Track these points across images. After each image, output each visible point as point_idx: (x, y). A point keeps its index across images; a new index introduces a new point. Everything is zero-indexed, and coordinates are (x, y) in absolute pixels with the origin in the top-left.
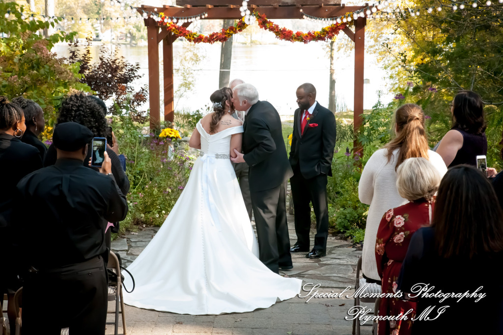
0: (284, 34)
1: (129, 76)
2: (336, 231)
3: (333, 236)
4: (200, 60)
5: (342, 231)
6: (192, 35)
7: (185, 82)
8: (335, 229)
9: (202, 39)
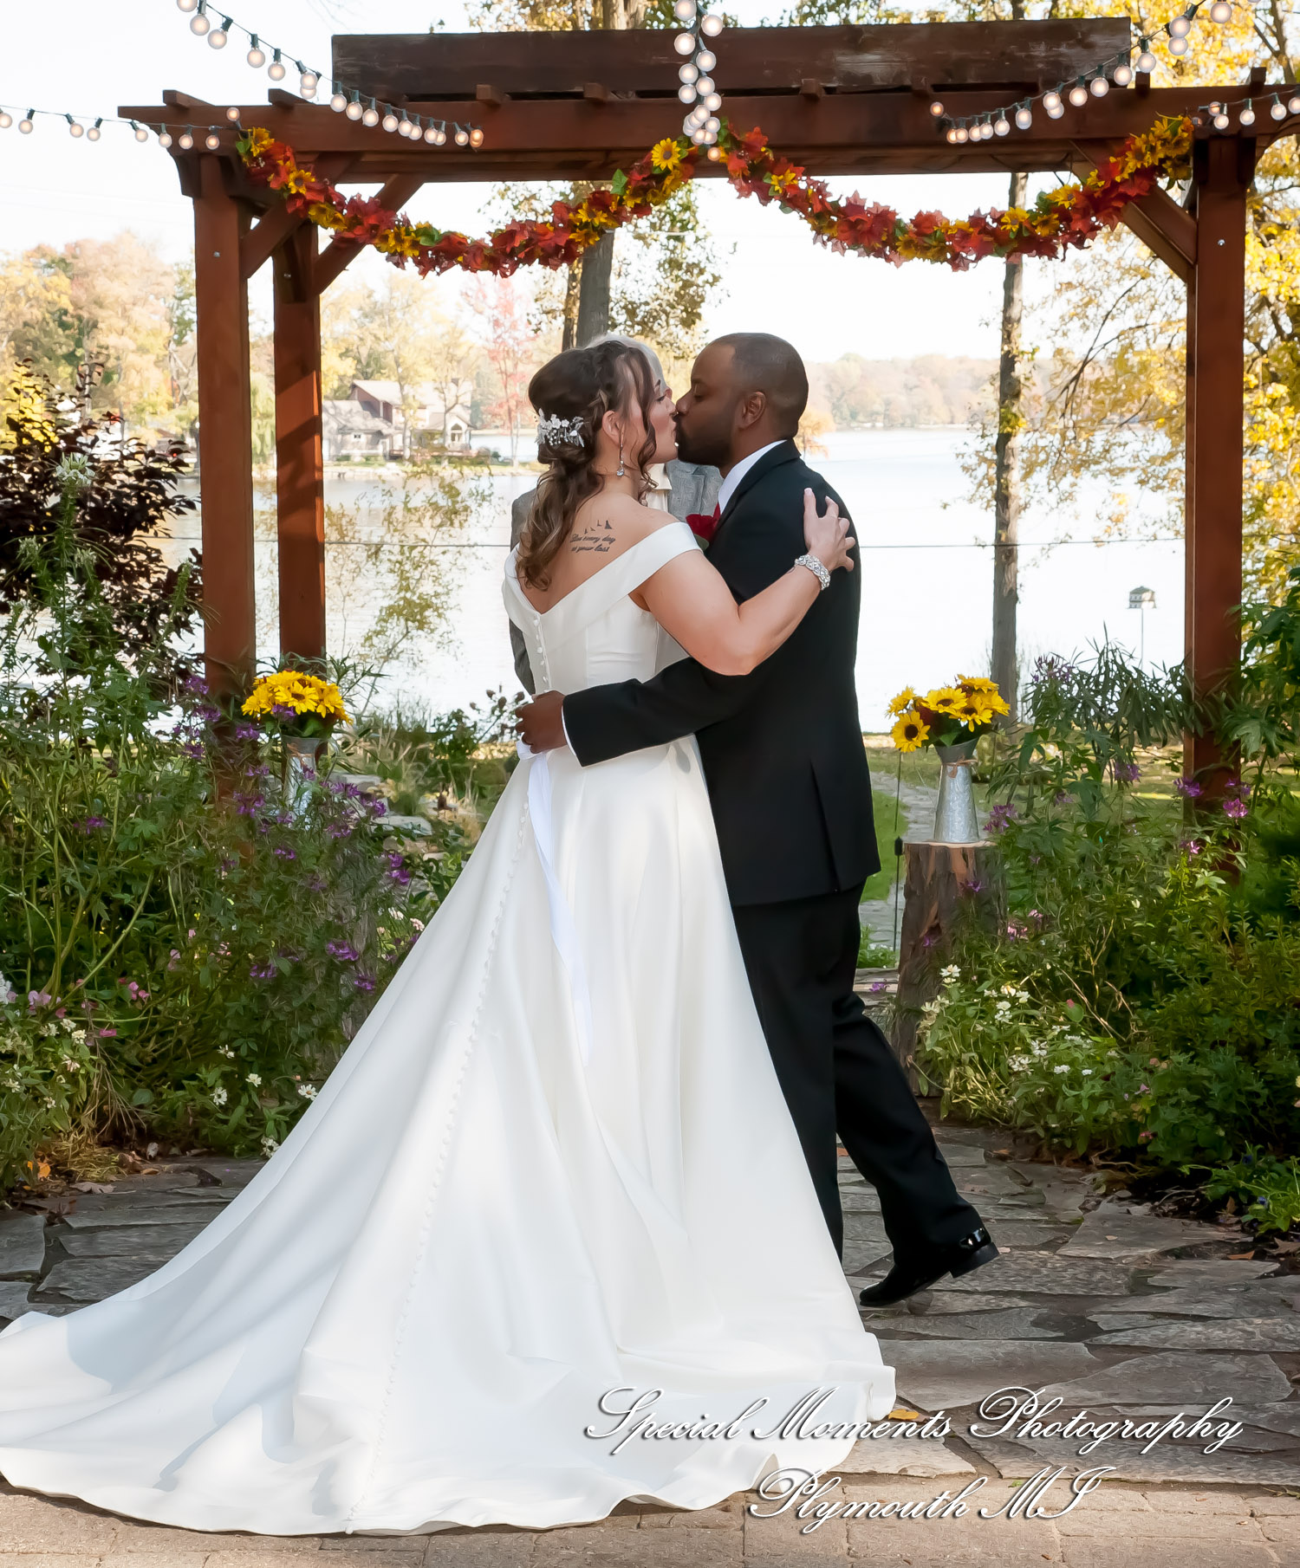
0: (853, 226)
1: (141, 500)
2: (1149, 1171)
3: (1138, 1198)
4: (466, 509)
5: (1185, 1170)
6: (408, 233)
7: (404, 598)
8: (1144, 1163)
9: (460, 254)
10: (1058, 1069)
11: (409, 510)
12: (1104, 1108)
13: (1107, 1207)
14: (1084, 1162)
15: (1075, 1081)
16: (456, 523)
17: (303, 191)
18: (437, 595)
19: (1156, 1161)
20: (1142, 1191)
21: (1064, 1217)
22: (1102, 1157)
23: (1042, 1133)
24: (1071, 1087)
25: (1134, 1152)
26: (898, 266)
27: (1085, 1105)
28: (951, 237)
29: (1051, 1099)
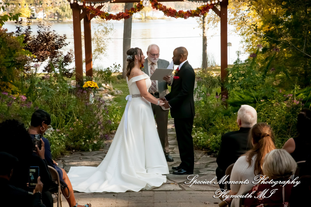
0: (170, 13)
1: (59, 44)
3: (208, 155)
4: (109, 31)
5: (214, 151)
6: (104, 14)
7: (98, 48)
8: (209, 150)
9: (112, 17)
10: (198, 137)
11: (99, 32)
12: (204, 143)
13: (204, 156)
14: (202, 150)
15: (200, 139)
16: (107, 34)
17: (89, 8)
18: (104, 47)
19: (211, 150)
20: (209, 154)
21: (198, 158)
22: (204, 149)
23: (196, 146)
24: (200, 140)
25: (208, 149)
26: (177, 18)
27: (202, 142)
28: (184, 14)
29: (197, 141)
